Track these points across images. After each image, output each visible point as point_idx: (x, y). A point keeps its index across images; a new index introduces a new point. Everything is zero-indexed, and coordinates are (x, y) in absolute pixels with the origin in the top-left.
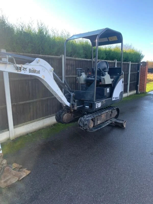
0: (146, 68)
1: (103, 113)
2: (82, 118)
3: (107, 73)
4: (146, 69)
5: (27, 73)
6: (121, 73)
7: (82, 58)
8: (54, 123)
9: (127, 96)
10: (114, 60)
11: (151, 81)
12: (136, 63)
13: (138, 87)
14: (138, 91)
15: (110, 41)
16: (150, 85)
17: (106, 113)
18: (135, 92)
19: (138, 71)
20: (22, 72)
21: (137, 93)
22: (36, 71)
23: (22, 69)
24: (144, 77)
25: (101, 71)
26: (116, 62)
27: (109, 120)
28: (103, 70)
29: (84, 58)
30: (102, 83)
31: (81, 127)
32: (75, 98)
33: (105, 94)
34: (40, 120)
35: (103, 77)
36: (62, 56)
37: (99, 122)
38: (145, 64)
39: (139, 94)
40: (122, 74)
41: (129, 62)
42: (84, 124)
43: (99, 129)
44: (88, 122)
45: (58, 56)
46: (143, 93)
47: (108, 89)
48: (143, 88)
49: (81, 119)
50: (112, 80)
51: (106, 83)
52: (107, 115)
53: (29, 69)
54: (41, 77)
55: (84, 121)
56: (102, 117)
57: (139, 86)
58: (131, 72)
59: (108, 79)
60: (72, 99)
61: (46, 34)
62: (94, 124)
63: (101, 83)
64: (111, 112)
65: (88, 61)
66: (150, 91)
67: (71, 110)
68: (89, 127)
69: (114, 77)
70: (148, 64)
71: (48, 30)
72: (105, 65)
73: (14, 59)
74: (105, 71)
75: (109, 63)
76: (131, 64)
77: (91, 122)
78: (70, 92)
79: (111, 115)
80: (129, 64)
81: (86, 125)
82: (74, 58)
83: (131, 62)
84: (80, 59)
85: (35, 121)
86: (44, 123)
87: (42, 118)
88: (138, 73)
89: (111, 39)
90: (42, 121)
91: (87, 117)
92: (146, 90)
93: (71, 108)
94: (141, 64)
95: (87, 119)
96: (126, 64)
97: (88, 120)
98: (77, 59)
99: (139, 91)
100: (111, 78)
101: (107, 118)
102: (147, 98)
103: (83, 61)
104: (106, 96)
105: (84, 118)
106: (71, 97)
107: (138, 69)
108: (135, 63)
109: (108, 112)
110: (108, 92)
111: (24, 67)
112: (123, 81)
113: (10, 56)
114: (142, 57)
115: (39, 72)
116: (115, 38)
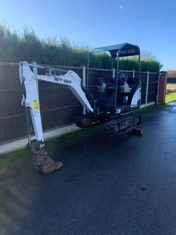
0: (165, 77)
1: (127, 119)
2: (109, 123)
3: (126, 83)
4: (165, 79)
5: (62, 83)
6: (138, 83)
7: (100, 69)
8: (75, 130)
9: (145, 108)
10: (132, 70)
11: (172, 93)
12: (155, 73)
13: (157, 98)
14: (156, 102)
15: (128, 53)
16: (171, 96)
17: (129, 119)
18: (153, 103)
19: (157, 81)
20: (59, 82)
21: (155, 104)
22: (68, 81)
23: (59, 79)
24: (162, 87)
25: (121, 81)
26: (134, 72)
27: (132, 126)
28: (122, 80)
29: (102, 69)
30: (122, 91)
31: (108, 130)
32: (98, 105)
33: (124, 102)
34: (63, 127)
35: (122, 86)
36: (83, 67)
37: (123, 127)
38: (164, 73)
39: (158, 105)
40: (140, 84)
41: (148, 72)
42: (110, 128)
43: (123, 133)
44: (114, 126)
45: (79, 67)
46: (162, 104)
47: (127, 97)
48: (162, 99)
49: (107, 124)
50: (131, 89)
51: (125, 92)
52: (130, 121)
53: (64, 80)
54: (72, 86)
55: (110, 125)
56: (126, 123)
57: (157, 96)
58: (149, 82)
59: (127, 88)
60: (95, 106)
61: (69, 46)
62: (119, 129)
63: (120, 92)
64: (133, 119)
65: (107, 72)
66: (170, 102)
67: (94, 116)
68: (115, 131)
69: (132, 86)
70: (167, 74)
71: (70, 42)
72: (123, 76)
73: (55, 72)
74: (125, 81)
75: (127, 73)
76: (149, 74)
77: (117, 126)
78: (93, 100)
79: (133, 121)
80: (147, 74)
81: (113, 128)
82: (94, 69)
83: (149, 72)
84: (99, 69)
85: (58, 128)
86: (66, 130)
87: (65, 125)
88: (157, 83)
89: (129, 51)
90: (64, 128)
91: (113, 122)
92: (165, 101)
93: (95, 114)
94: (160, 74)
95: (113, 123)
96: (144, 74)
97: (114, 125)
98: (96, 69)
99: (158, 102)
100: (130, 87)
101: (130, 124)
102: (166, 109)
103: (101, 71)
104: (125, 103)
105: (110, 123)
106: (95, 104)
107: (157, 79)
108: (153, 73)
109: (131, 118)
110: (126, 100)
111: (61, 78)
112: (140, 90)
113: (52, 70)
114: (161, 66)
115: (70, 82)
116: (133, 51)
